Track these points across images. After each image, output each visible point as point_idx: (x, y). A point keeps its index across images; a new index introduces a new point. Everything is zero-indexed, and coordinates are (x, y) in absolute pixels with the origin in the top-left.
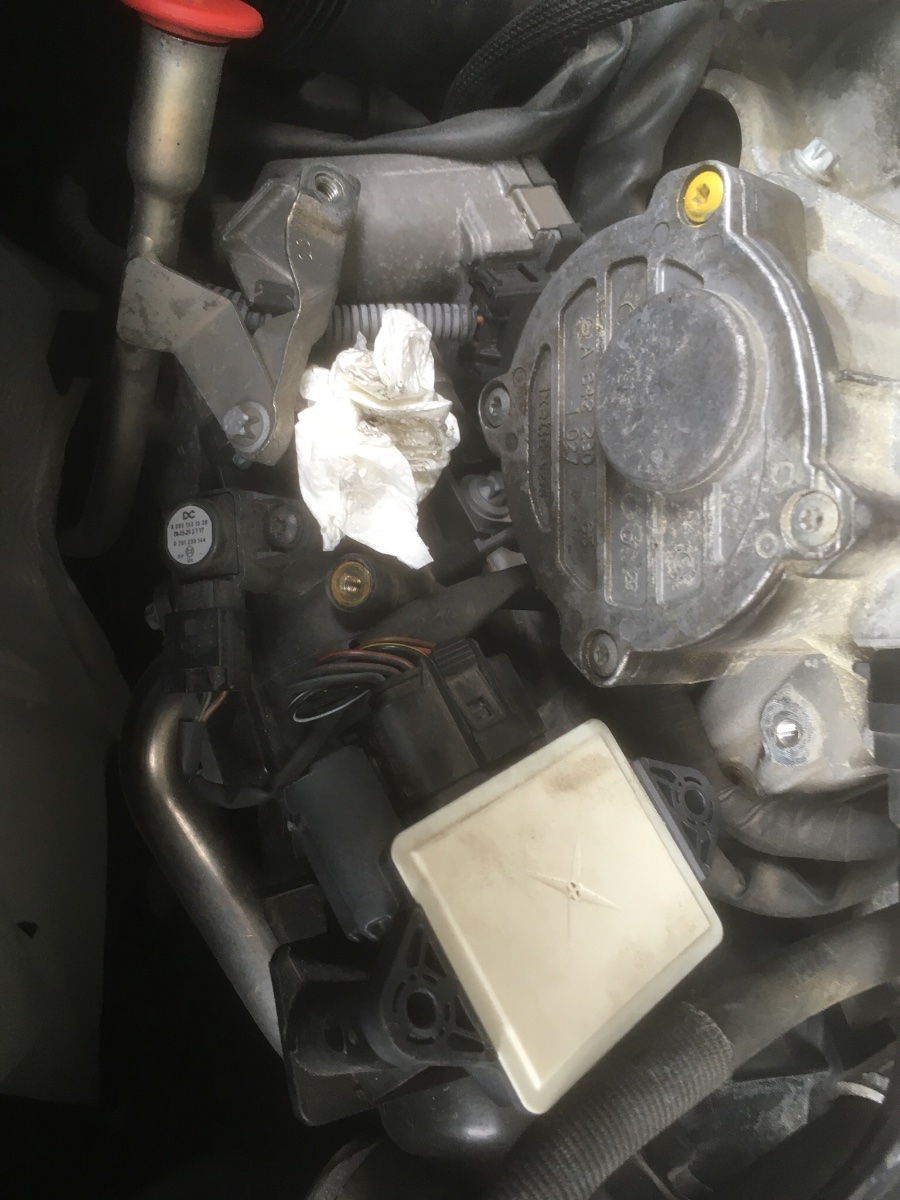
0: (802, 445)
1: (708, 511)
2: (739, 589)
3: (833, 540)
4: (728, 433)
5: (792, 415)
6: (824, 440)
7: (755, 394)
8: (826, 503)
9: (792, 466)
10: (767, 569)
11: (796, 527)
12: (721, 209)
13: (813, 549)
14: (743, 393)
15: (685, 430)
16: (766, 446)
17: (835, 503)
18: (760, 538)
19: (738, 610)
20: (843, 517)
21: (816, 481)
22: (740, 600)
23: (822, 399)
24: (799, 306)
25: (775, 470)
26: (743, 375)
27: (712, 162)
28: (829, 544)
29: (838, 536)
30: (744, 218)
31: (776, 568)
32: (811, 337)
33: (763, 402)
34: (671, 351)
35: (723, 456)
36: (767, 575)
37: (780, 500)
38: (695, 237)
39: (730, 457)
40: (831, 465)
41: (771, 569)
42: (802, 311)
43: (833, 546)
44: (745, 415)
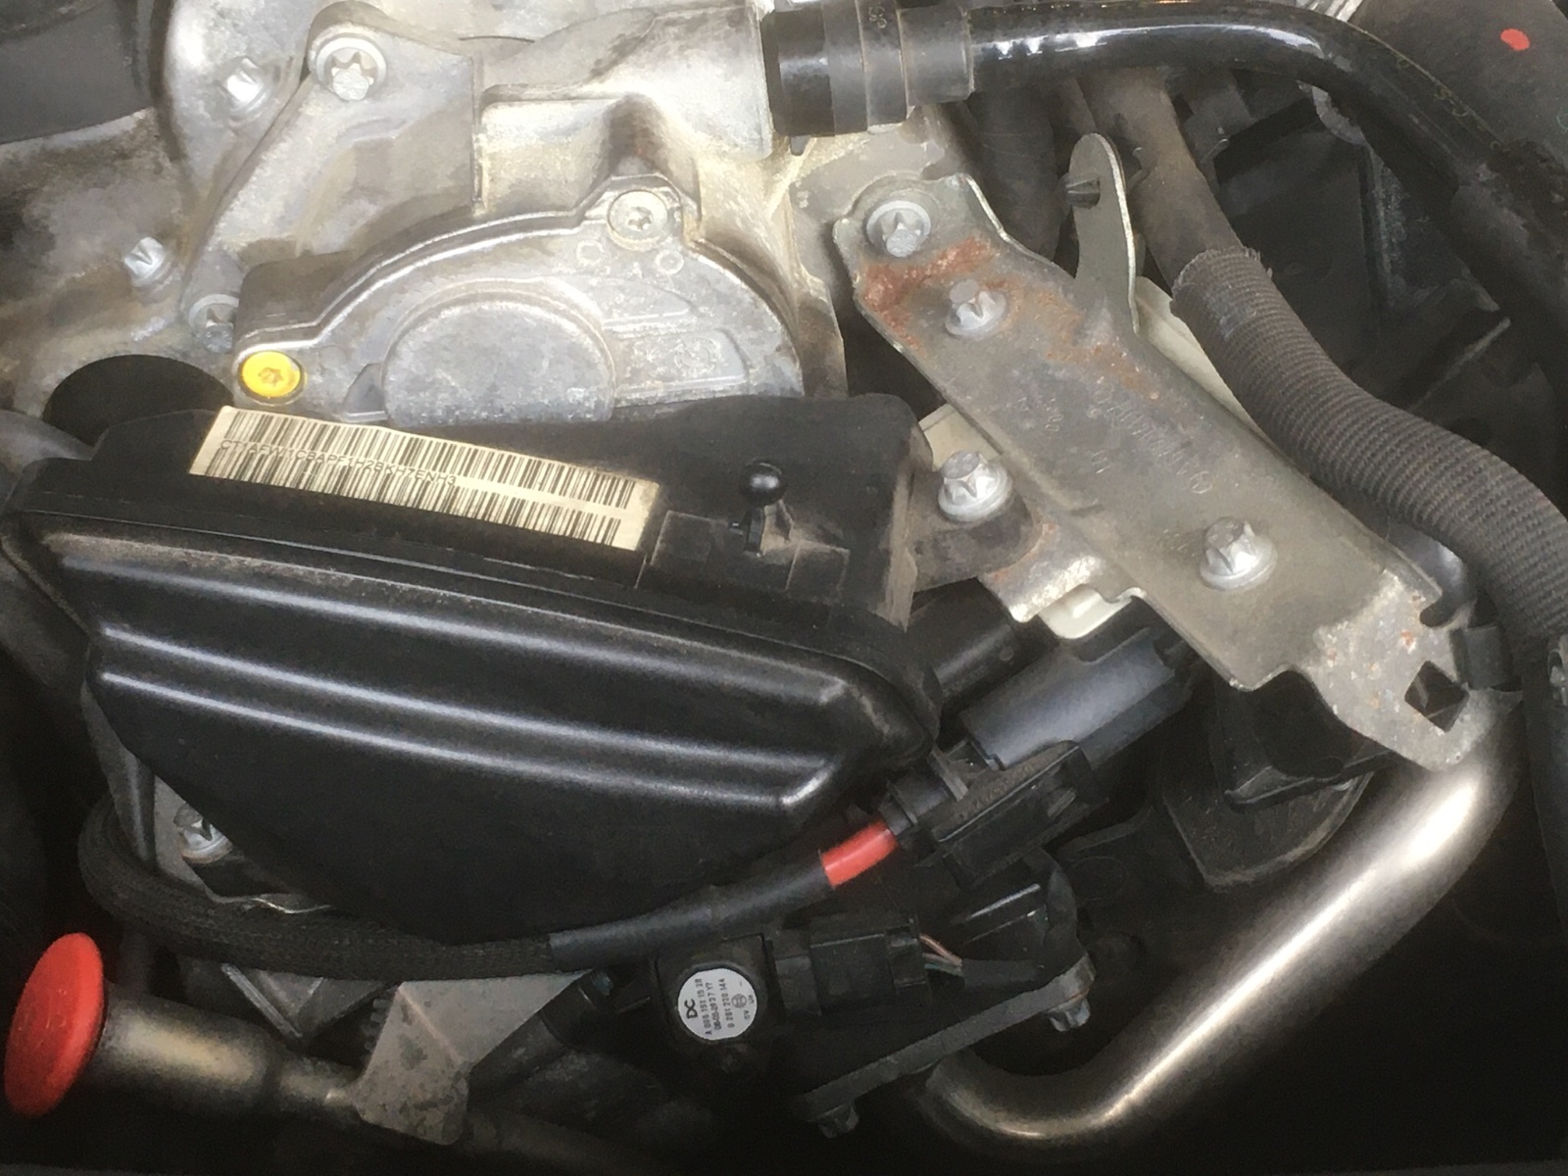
0: (558, 236)
1: (634, 332)
2: (722, 287)
3: (660, 195)
4: (549, 316)
5: (525, 251)
6: (550, 214)
7: (504, 291)
8: (620, 205)
9: (581, 244)
10: (696, 259)
11: (648, 233)
12: (288, 353)
13: (670, 213)
14: (504, 304)
15: (545, 365)
16: (560, 273)
17: (620, 196)
18: (662, 271)
19: (744, 286)
20: (634, 187)
21: (597, 218)
22: (733, 287)
23: (505, 221)
24: (402, 255)
25: (586, 262)
26: (484, 308)
27: (235, 367)
28: (664, 198)
29: (655, 190)
30: (297, 326)
31: (694, 251)
32: (437, 239)
33: (511, 283)
35: (573, 319)
36: (702, 259)
37: (618, 253)
38: (318, 379)
39: (574, 312)
40: (577, 205)
41: (695, 255)
42: (408, 252)
43: (666, 194)
44: (528, 301)
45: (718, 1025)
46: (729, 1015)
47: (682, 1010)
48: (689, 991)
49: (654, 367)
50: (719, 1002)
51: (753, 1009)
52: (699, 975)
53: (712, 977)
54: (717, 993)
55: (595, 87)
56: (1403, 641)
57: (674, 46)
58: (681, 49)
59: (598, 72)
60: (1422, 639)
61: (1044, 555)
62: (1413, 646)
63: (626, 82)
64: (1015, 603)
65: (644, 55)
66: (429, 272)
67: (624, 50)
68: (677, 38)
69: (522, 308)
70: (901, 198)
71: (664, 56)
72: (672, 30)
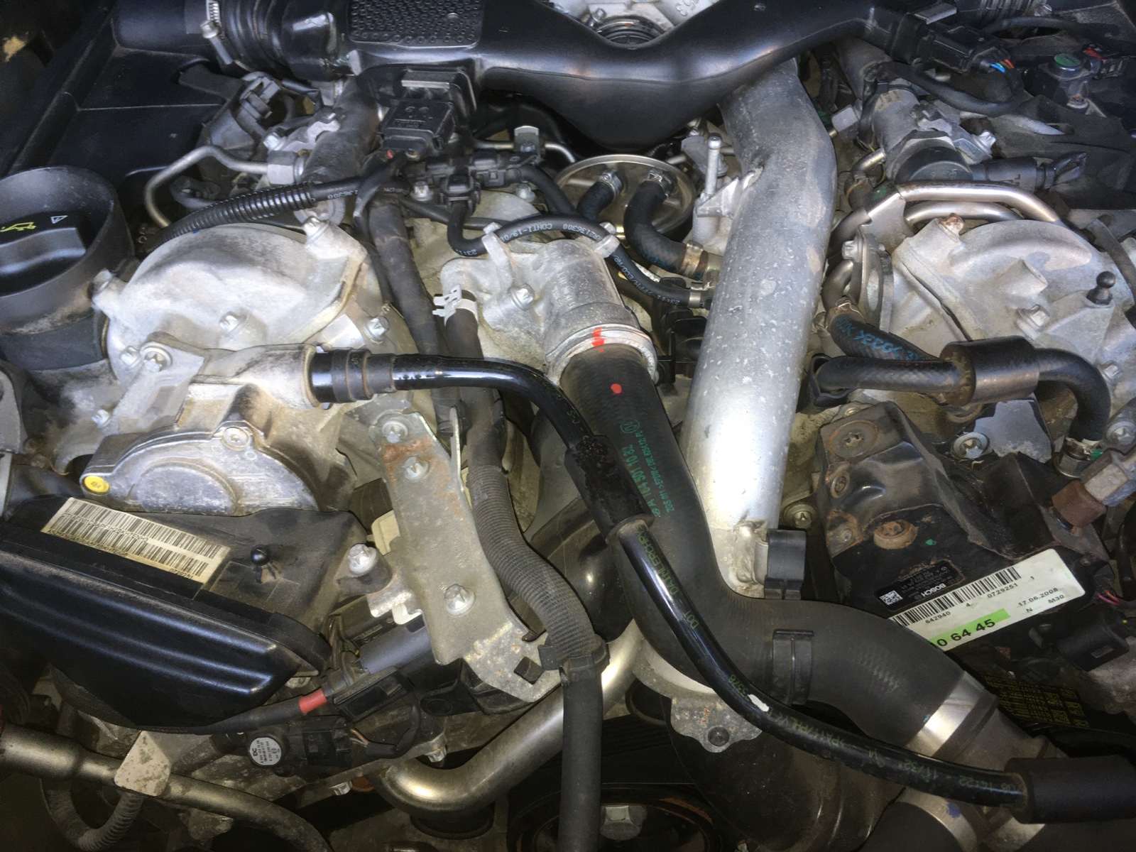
0: (203, 442)
1: (242, 480)
2: (274, 466)
3: (243, 430)
4: (199, 474)
5: (190, 447)
6: (203, 432)
7: (181, 462)
8: (227, 433)
9: (213, 446)
10: (262, 455)
11: (240, 444)
12: (101, 477)
13: (248, 437)
14: (180, 468)
15: (201, 491)
16: (206, 456)
17: (227, 429)
18: (248, 458)
19: (284, 466)
20: (233, 426)
21: (218, 436)
22: (279, 466)
23: (184, 435)
25: (216, 453)
26: (171, 469)
27: (81, 481)
29: (240, 428)
30: (105, 467)
31: (262, 452)
32: (159, 439)
33: (186, 459)
34: (165, 499)
35: (211, 475)
36: (264, 455)
37: (229, 451)
38: (115, 487)
39: (212, 472)
40: (213, 430)
42: (147, 442)
43: (246, 430)
44: (191, 467)
45: (265, 759)
46: (270, 756)
47: (251, 752)
48: (254, 745)
49: (254, 492)
50: (266, 750)
51: (279, 754)
52: (258, 739)
53: (264, 740)
54: (266, 747)
55: (235, 380)
56: (513, 648)
57: (269, 365)
58: (272, 367)
59: (238, 374)
60: (523, 647)
61: (391, 589)
62: (518, 651)
63: (248, 379)
64: (373, 609)
65: (257, 368)
66: (151, 452)
67: (251, 365)
68: (271, 362)
69: (187, 470)
70: (394, 420)
71: (264, 370)
72: (270, 359)
